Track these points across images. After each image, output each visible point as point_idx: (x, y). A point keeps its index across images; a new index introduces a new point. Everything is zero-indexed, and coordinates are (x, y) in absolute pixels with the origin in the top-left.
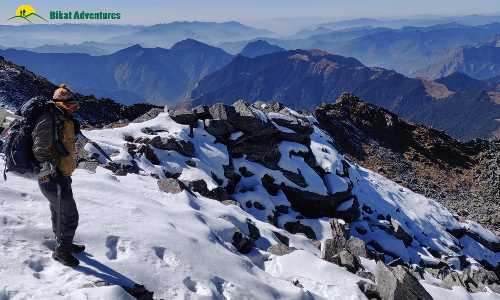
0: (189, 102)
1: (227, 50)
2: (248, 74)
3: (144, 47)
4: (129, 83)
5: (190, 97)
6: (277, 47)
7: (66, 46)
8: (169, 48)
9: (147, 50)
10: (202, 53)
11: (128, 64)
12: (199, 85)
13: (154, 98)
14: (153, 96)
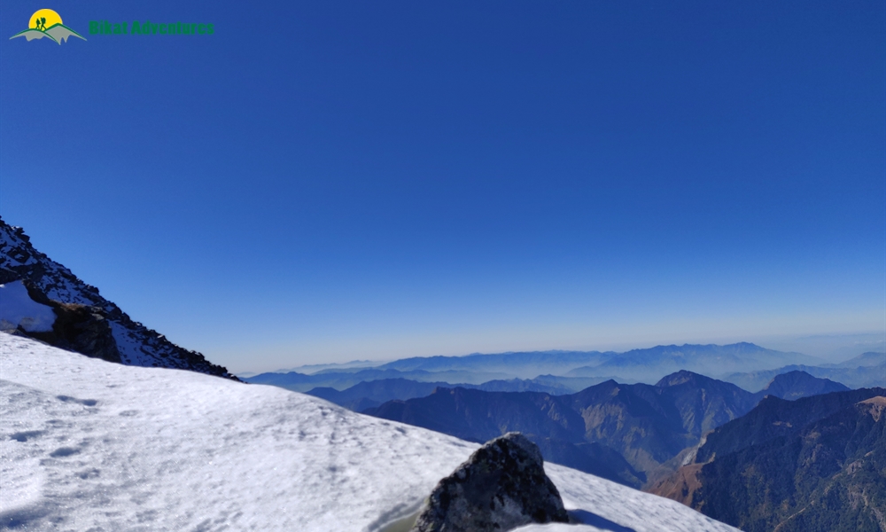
0: (696, 467)
1: (741, 384)
2: (789, 425)
3: (619, 383)
4: (601, 431)
5: (695, 458)
6: (827, 381)
7: (517, 381)
8: (653, 383)
9: (623, 387)
10: (703, 390)
11: (598, 406)
12: (707, 439)
13: (636, 455)
14: (635, 453)
